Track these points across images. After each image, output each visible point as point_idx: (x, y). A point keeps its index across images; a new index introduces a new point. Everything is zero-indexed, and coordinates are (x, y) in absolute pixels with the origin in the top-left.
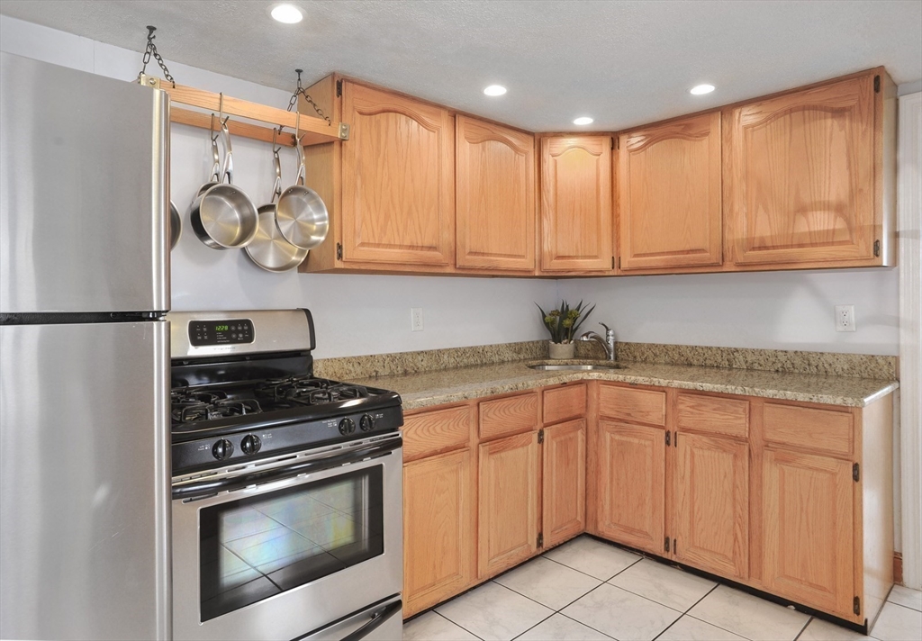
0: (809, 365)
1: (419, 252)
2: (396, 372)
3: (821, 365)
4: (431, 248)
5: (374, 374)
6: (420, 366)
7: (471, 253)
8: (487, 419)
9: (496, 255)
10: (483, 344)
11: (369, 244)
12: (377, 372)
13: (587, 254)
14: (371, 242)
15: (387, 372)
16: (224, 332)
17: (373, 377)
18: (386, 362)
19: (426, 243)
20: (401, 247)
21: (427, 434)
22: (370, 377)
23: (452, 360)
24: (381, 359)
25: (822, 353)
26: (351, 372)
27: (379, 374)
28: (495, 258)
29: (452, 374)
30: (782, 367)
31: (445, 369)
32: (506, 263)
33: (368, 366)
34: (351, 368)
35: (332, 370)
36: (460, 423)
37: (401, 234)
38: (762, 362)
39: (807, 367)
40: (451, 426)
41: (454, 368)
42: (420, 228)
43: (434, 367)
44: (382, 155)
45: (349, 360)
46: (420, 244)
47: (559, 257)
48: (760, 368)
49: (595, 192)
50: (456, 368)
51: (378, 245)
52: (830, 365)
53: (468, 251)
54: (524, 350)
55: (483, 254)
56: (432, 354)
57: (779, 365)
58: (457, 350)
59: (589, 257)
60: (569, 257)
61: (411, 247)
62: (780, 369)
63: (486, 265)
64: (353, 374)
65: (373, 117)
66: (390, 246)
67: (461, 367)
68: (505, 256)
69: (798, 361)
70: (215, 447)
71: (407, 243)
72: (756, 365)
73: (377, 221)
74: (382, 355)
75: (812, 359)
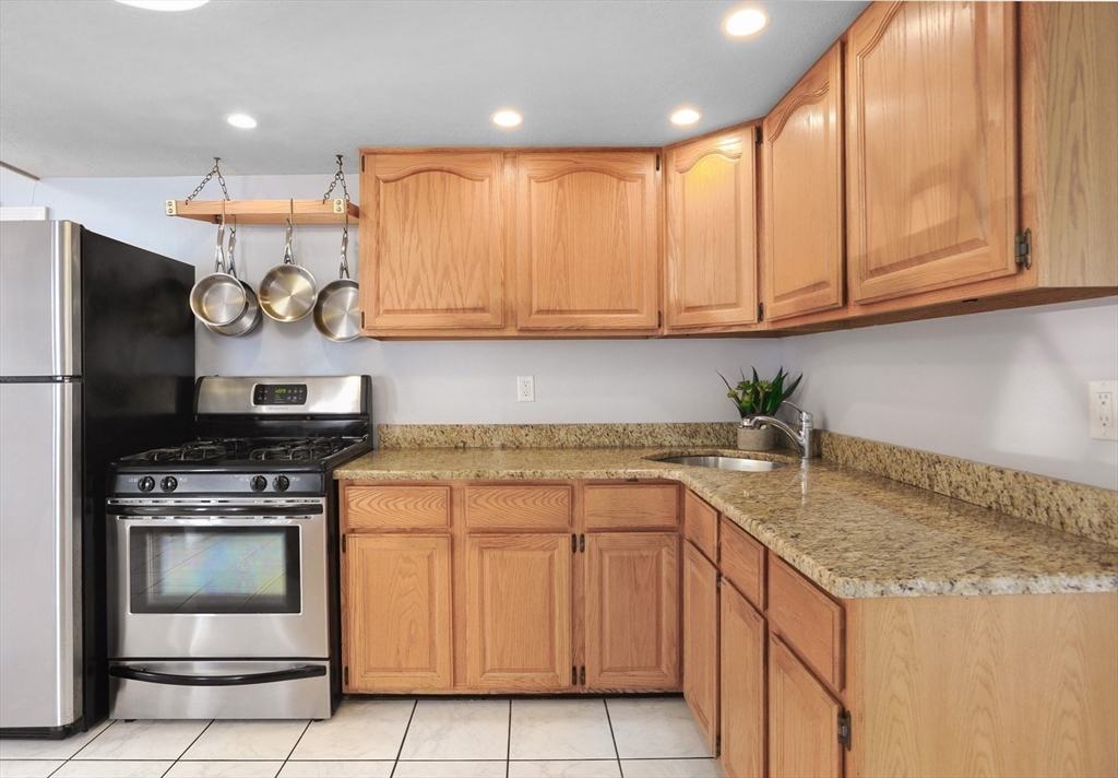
0: (1036, 504)
1: (461, 316)
2: (489, 445)
3: (1053, 507)
4: (475, 310)
5: (462, 445)
6: (524, 441)
7: (539, 312)
8: (474, 505)
9: (583, 312)
10: (624, 421)
11: (394, 311)
12: (465, 443)
13: (723, 302)
14: (397, 307)
15: (478, 443)
16: (281, 395)
17: (460, 448)
18: (477, 433)
19: (469, 303)
20: (434, 310)
21: (385, 508)
22: (456, 447)
23: (573, 438)
24: (470, 430)
25: (1056, 483)
26: (432, 440)
27: (467, 445)
28: (576, 316)
29: (573, 454)
30: (997, 502)
31: (562, 447)
32: (597, 321)
33: (454, 435)
34: (432, 435)
35: (411, 436)
36: (433, 505)
37: (434, 297)
38: (970, 487)
39: (1033, 507)
40: (419, 506)
41: (575, 447)
42: (460, 288)
43: (544, 444)
44: (410, 219)
45: (430, 429)
46: (459, 306)
47: (690, 309)
48: (967, 498)
49: (733, 211)
50: (580, 447)
51: (406, 311)
52: (1069, 510)
53: (535, 310)
54: (702, 434)
55: (561, 312)
56: (542, 429)
57: (993, 498)
58: (580, 427)
59: (727, 306)
60: (701, 308)
61: (449, 310)
62: (994, 506)
63: (566, 325)
64: (436, 443)
65: (399, 182)
66: (419, 311)
67: (587, 447)
68: (600, 311)
69: (1019, 494)
70: (144, 482)
71: (443, 305)
72: (962, 491)
73: (404, 287)
74: (470, 426)
75: (1039, 493)
